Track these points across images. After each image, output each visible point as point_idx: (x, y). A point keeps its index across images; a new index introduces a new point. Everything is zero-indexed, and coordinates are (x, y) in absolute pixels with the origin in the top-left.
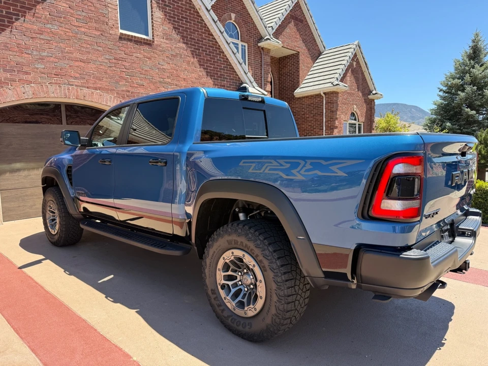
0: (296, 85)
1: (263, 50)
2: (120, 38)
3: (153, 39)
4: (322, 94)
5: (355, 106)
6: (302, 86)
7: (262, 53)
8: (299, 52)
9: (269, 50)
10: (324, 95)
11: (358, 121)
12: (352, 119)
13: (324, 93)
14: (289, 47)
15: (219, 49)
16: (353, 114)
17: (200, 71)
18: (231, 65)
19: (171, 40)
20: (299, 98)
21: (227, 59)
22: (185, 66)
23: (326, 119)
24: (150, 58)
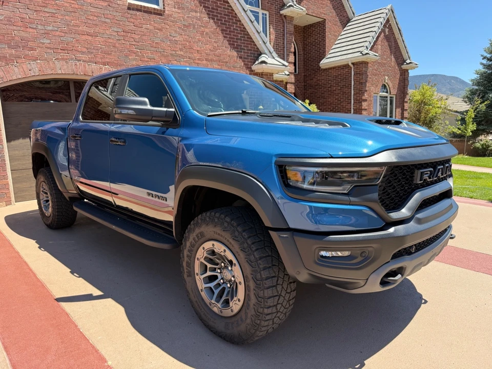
0: (322, 55)
1: (286, 18)
2: (129, 8)
3: (164, 8)
4: (350, 64)
5: (387, 77)
6: (329, 56)
8: (325, 19)
9: (292, 18)
10: (352, 66)
11: (390, 94)
12: (383, 92)
13: (353, 64)
14: (314, 15)
15: (236, 17)
16: (384, 86)
17: (215, 42)
18: (248, 35)
19: (183, 8)
20: (325, 70)
21: (245, 28)
22: (198, 37)
23: (354, 91)
24: (160, 30)
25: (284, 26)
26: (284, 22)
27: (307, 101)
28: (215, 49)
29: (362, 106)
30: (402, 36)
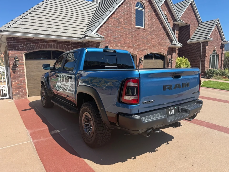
0: (188, 38)
1: (176, 25)
2: (136, 28)
3: (145, 28)
4: (201, 42)
5: (215, 48)
6: (191, 39)
7: (175, 26)
8: (190, 24)
9: (178, 25)
10: (202, 43)
11: (216, 54)
12: (214, 53)
13: (202, 42)
14: (186, 23)
15: (165, 29)
16: (214, 51)
17: (158, 38)
18: (169, 35)
19: (150, 27)
20: (190, 44)
21: (168, 32)
22: (154, 36)
23: (202, 53)
24: (144, 35)
25: (175, 28)
26: (175, 27)
27: (184, 57)
28: (159, 40)
29: (205, 59)
30: (222, 31)
